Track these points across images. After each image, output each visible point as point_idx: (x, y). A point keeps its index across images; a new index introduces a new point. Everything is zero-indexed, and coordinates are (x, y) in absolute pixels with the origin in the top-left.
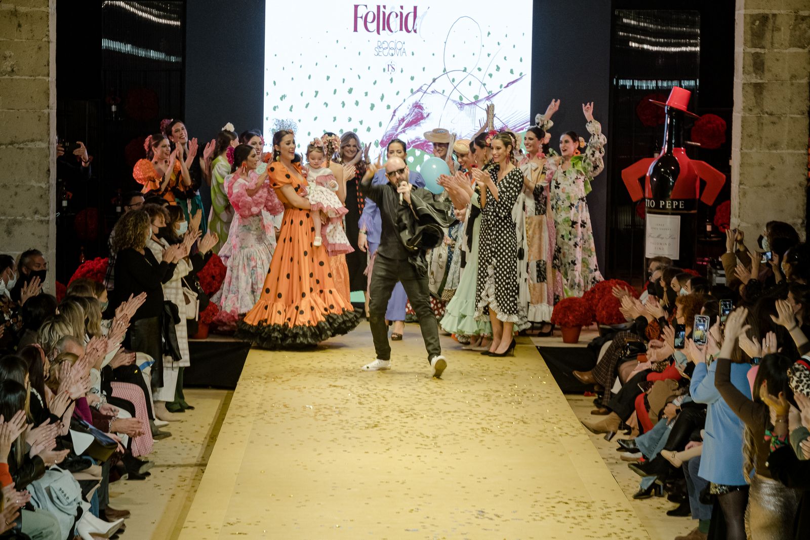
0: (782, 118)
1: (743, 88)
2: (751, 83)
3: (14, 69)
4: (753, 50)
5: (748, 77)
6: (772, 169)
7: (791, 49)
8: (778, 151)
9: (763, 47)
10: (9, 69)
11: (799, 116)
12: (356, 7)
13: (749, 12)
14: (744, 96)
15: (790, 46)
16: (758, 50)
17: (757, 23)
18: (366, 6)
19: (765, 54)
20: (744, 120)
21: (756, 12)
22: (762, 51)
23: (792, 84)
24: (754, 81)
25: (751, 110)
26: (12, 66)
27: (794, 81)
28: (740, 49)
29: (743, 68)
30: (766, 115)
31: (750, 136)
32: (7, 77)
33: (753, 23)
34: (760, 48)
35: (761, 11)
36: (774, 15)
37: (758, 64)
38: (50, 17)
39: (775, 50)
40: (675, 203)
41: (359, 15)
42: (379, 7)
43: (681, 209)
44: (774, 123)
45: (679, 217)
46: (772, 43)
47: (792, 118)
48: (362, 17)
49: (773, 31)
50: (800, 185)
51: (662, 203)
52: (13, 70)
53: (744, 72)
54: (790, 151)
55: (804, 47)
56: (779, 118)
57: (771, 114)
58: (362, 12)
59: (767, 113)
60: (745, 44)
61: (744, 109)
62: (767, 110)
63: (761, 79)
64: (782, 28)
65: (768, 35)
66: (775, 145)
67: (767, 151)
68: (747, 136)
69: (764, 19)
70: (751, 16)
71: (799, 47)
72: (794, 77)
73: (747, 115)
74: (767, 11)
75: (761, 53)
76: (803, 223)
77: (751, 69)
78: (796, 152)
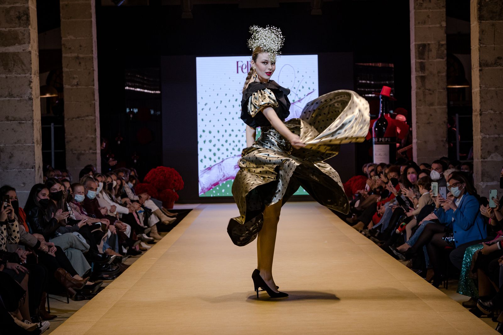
0: (435, 92)
1: (416, 78)
2: (419, 76)
3: (79, 83)
4: (420, 61)
5: (418, 73)
6: (431, 115)
7: (437, 59)
8: (434, 107)
9: (424, 59)
10: (76, 83)
11: (442, 90)
12: (237, 62)
13: (417, 43)
14: (417, 82)
15: (437, 58)
16: (422, 60)
17: (421, 48)
18: (242, 62)
19: (425, 62)
20: (417, 93)
21: (420, 43)
22: (424, 61)
23: (438, 76)
24: (421, 74)
25: (420, 88)
26: (77, 82)
27: (439, 74)
28: (413, 61)
29: (416, 69)
30: (427, 91)
31: (420, 100)
32: (75, 87)
33: (419, 48)
34: (423, 59)
35: (423, 43)
36: (429, 44)
37: (422, 67)
38: (94, 59)
39: (430, 60)
40: (386, 139)
41: (239, 65)
42: (248, 62)
43: (389, 142)
44: (431, 94)
45: (388, 145)
46: (428, 57)
47: (439, 91)
48: (240, 67)
49: (428, 51)
50: (444, 122)
51: (380, 139)
52: (77, 84)
53: (416, 71)
54: (439, 107)
55: (443, 58)
56: (433, 92)
57: (429, 90)
58: (240, 64)
59: (427, 89)
60: (416, 58)
61: (417, 88)
62: (427, 88)
63: (424, 74)
64: (433, 50)
65: (426, 54)
66: (432, 104)
67: (428, 107)
68: (418, 100)
69: (424, 46)
70: (418, 45)
71: (441, 58)
72: (439, 72)
73: (418, 91)
74: (425, 43)
75: (423, 62)
76: (446, 140)
77: (419, 69)
78: (442, 107)
